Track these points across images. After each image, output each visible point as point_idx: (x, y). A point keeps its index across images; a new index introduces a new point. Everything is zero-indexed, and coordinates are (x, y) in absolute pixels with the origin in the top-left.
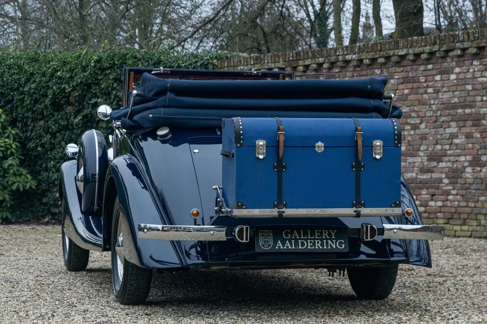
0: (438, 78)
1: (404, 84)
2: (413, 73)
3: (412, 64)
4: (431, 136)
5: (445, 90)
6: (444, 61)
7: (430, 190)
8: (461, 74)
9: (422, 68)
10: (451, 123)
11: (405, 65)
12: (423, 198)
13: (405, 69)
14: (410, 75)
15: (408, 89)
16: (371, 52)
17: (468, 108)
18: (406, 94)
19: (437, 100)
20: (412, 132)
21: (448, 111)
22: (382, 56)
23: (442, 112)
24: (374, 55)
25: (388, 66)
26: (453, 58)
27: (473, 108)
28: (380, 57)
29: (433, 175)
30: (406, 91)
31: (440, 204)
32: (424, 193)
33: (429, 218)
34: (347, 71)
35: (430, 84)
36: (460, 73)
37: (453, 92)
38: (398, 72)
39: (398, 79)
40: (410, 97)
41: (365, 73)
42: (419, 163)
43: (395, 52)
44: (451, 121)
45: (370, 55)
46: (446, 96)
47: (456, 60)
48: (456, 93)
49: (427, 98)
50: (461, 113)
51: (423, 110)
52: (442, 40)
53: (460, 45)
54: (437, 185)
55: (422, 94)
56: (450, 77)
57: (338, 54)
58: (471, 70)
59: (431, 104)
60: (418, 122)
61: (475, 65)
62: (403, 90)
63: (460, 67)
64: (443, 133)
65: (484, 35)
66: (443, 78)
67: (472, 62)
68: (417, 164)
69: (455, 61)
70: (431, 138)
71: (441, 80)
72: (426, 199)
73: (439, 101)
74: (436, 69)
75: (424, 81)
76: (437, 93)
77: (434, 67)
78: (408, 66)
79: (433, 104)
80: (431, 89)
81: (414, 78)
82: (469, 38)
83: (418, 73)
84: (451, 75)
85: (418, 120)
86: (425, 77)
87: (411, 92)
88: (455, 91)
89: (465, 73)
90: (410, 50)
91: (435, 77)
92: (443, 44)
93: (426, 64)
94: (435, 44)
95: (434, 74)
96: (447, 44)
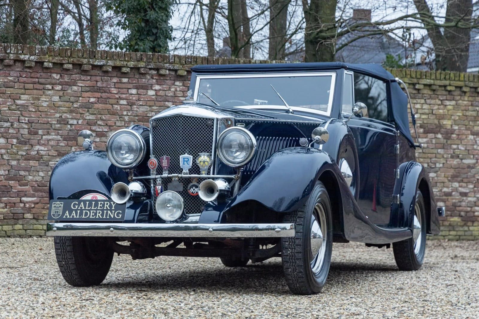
0: (134, 91)
1: (90, 93)
3: (103, 75)
5: (141, 104)
8: (161, 92)
9: (115, 80)
11: (93, 74)
13: (94, 78)
14: (99, 84)
15: (95, 97)
16: (57, 56)
18: (92, 103)
19: (131, 112)
20: (98, 140)
21: (142, 123)
22: (71, 62)
23: (135, 123)
24: (61, 60)
25: (71, 73)
26: (152, 75)
28: (67, 63)
30: (92, 100)
34: (13, 70)
35: (124, 96)
36: (160, 90)
37: (150, 106)
38: (84, 80)
39: (81, 86)
40: (96, 106)
41: (38, 75)
43: (89, 61)
45: (57, 59)
46: (142, 109)
47: (156, 78)
48: (154, 108)
49: (119, 109)
51: (113, 120)
52: (150, 58)
53: (170, 66)
55: (112, 104)
56: (147, 92)
57: (8, 51)
58: (173, 89)
60: (106, 130)
61: (177, 86)
62: (88, 99)
63: (160, 85)
65: (196, 62)
66: (138, 92)
67: (174, 82)
71: (138, 94)
73: (133, 113)
74: (132, 83)
75: (116, 92)
76: (131, 106)
77: (130, 81)
78: (97, 76)
79: (125, 115)
80: (125, 101)
81: (104, 88)
82: (180, 61)
83: (110, 85)
84: (148, 91)
85: (106, 128)
86: (117, 89)
87: (98, 101)
88: (153, 106)
89: (166, 91)
90: (109, 61)
91: (129, 90)
92: (149, 62)
93: (121, 77)
94: (139, 61)
95: (129, 87)
96: (155, 63)
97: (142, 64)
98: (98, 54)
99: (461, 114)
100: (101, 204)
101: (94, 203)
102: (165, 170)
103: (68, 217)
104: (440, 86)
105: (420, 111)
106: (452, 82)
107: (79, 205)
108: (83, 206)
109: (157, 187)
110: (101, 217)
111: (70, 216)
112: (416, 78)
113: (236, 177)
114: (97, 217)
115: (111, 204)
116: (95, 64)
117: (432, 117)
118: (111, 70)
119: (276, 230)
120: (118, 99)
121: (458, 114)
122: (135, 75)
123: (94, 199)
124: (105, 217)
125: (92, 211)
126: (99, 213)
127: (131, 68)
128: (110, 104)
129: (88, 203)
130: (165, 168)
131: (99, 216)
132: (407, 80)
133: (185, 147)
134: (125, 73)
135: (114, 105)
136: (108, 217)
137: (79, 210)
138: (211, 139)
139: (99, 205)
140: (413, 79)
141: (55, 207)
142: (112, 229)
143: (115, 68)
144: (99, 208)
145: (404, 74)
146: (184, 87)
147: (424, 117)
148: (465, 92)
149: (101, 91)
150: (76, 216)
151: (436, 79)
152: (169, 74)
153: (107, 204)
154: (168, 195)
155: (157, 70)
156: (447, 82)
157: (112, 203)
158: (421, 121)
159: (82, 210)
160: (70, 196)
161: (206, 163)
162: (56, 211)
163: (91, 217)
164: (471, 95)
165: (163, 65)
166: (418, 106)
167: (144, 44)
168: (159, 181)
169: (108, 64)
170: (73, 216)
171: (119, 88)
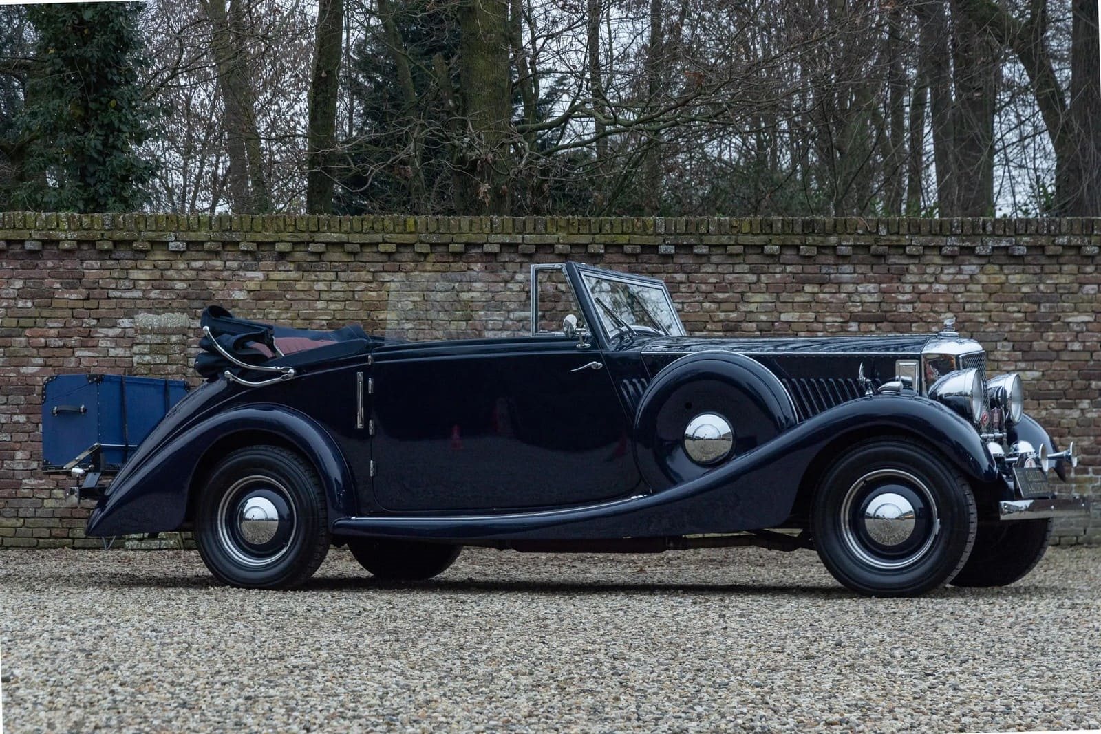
99: (418, 299)
104: (362, 245)
105: (324, 296)
106: (388, 236)
112: (308, 231)
117: (352, 307)
121: (412, 298)
132: (286, 236)
140: (299, 234)
145: (281, 224)
147: (333, 306)
148: (426, 255)
151: (352, 231)
156: (378, 237)
158: (327, 314)
164: (439, 259)
166: (321, 286)
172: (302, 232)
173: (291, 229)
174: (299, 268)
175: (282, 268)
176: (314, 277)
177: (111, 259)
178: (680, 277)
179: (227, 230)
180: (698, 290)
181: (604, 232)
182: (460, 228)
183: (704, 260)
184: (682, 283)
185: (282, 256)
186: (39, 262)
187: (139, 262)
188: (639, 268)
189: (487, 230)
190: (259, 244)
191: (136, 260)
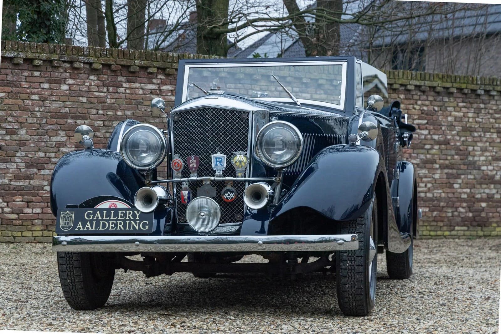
0: (46, 86)
2: (13, 77)
3: (13, 68)
4: (33, 143)
5: (54, 99)
6: (55, 71)
7: (26, 197)
8: (75, 86)
9: (26, 73)
10: (59, 132)
12: (17, 205)
13: (3, 71)
14: (9, 78)
15: (5, 92)
17: (80, 120)
19: (43, 108)
20: (8, 138)
21: (55, 120)
23: (48, 119)
26: (66, 69)
27: (86, 119)
29: (32, 182)
31: (38, 210)
32: (18, 200)
33: (22, 225)
35: (36, 90)
36: (74, 84)
37: (63, 102)
40: (6, 101)
42: (14, 170)
44: (59, 130)
46: (55, 105)
47: (70, 71)
48: (68, 103)
49: (30, 104)
50: (71, 123)
51: (24, 116)
52: (64, 51)
53: (85, 59)
54: (37, 192)
55: (23, 100)
56: (60, 86)
58: (87, 84)
59: (35, 111)
60: (17, 127)
61: (92, 80)
63: (74, 79)
64: (49, 141)
65: (112, 54)
66: (51, 87)
67: (89, 76)
68: (11, 170)
69: (69, 73)
70: (32, 145)
71: (50, 88)
72: (21, 206)
73: (46, 109)
74: (44, 77)
75: (27, 87)
76: (43, 101)
77: (42, 74)
78: (7, 69)
79: (37, 111)
80: (37, 96)
81: (14, 82)
82: (95, 54)
83: (21, 78)
84: (62, 85)
85: (17, 125)
86: (29, 83)
87: (8, 96)
88: (66, 102)
89: (80, 85)
90: (20, 53)
91: (41, 84)
92: (63, 54)
93: (32, 70)
94: (52, 53)
95: (41, 81)
96: (68, 55)
97: (55, 57)
98: (8, 45)
100: (122, 213)
101: (112, 212)
102: (193, 172)
103: (82, 229)
107: (94, 214)
108: (99, 216)
109: (183, 192)
110: (123, 229)
111: (84, 228)
113: (278, 180)
114: (118, 229)
115: (134, 213)
116: (5, 56)
118: (22, 62)
119: (339, 242)
120: (29, 94)
122: (48, 68)
123: (113, 207)
124: (127, 229)
125: (111, 222)
126: (120, 224)
127: (44, 61)
128: (21, 99)
129: (105, 212)
130: (194, 170)
131: (120, 227)
133: (216, 145)
134: (37, 66)
135: (25, 101)
136: (132, 229)
137: (95, 220)
138: (246, 136)
139: (120, 215)
141: (64, 217)
142: (137, 243)
143: (26, 60)
144: (119, 218)
146: (99, 82)
149: (11, 85)
150: (92, 228)
152: (84, 67)
153: (130, 213)
154: (202, 201)
155: (71, 62)
157: (136, 212)
159: (98, 221)
160: (82, 204)
161: (243, 164)
162: (65, 222)
163: (110, 229)
165: (77, 58)
167: (38, 37)
168: (185, 185)
169: (19, 56)
170: (88, 228)
171: (30, 82)
172: (331, 74)
173: (326, 72)
174: (326, 93)
175: (318, 93)
176: (332, 98)
177: (240, 83)
178: (482, 106)
179: (297, 71)
180: (488, 113)
181: (457, 82)
182: (399, 76)
183: (492, 98)
184: (482, 109)
185: (320, 86)
186: (205, 83)
187: (253, 86)
188: (467, 100)
189: (410, 78)
190: (311, 79)
191: (251, 85)
